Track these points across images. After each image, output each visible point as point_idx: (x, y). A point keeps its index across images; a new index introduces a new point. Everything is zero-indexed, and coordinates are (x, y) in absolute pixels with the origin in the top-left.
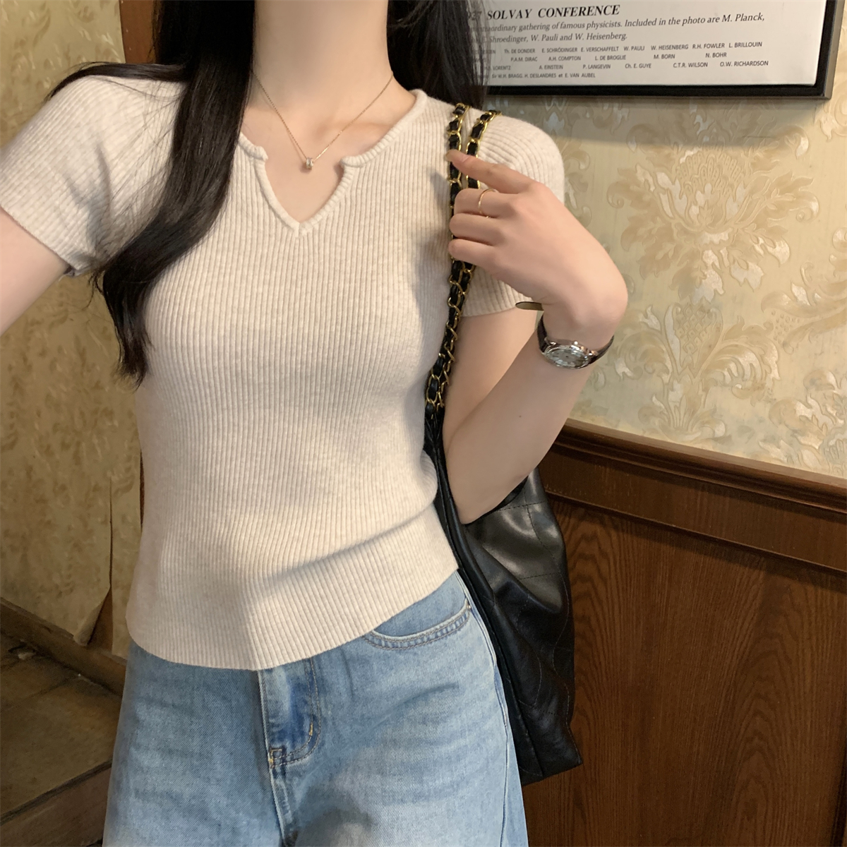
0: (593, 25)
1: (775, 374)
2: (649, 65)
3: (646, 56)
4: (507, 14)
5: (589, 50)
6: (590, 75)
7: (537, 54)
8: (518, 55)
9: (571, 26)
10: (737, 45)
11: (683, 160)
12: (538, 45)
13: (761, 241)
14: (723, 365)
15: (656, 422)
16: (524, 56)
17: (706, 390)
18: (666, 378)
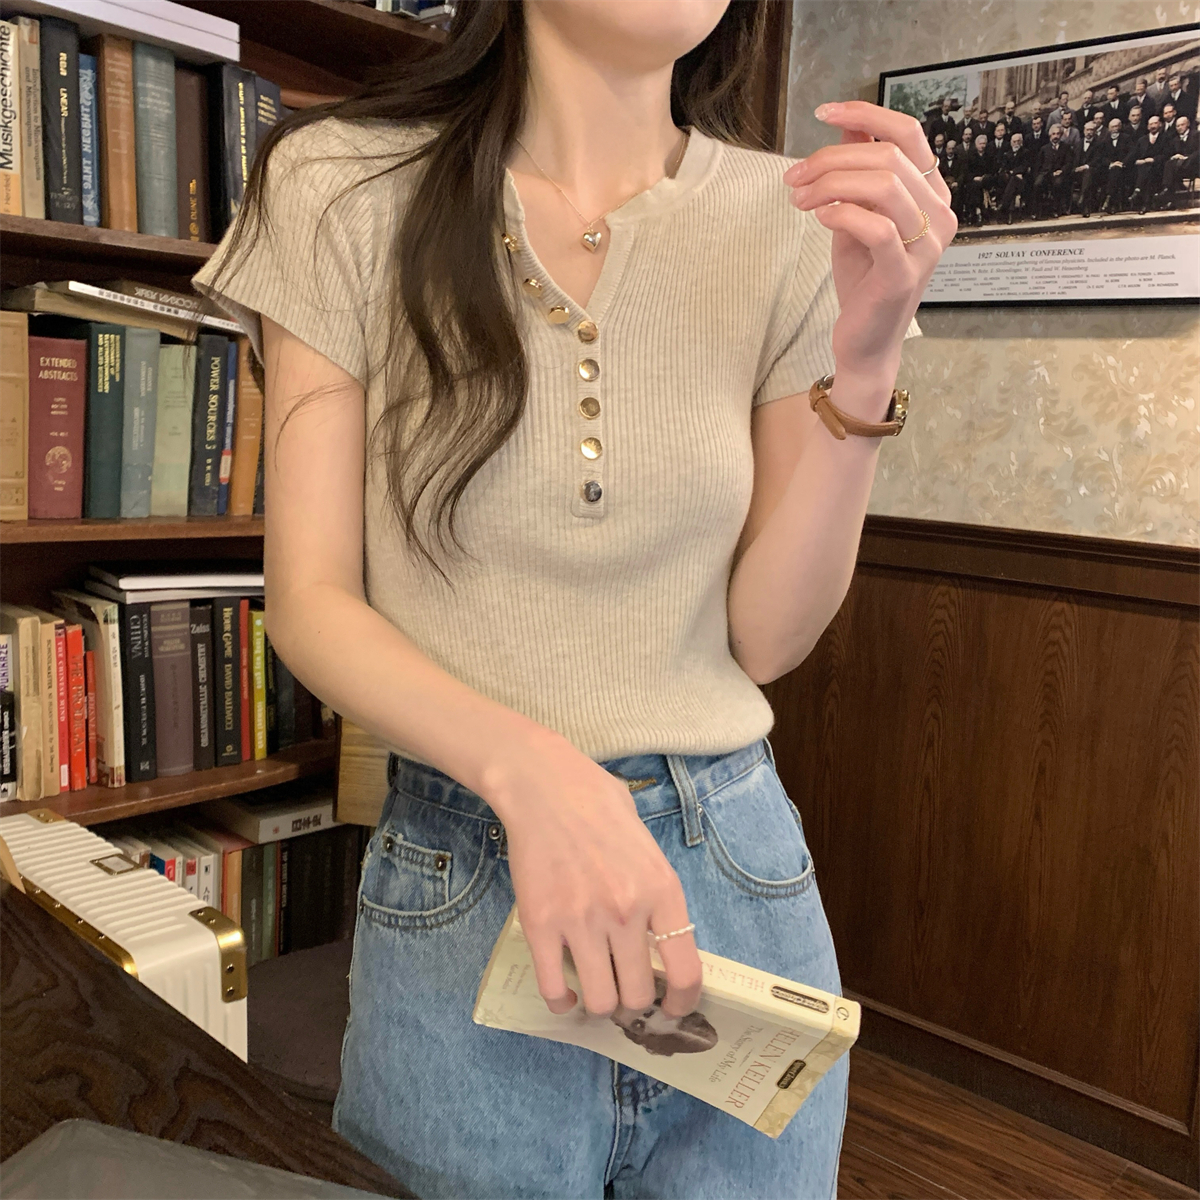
0: (1066, 261)
1: (1186, 485)
2: (1102, 287)
3: (1100, 281)
4: (1010, 254)
5: (1064, 277)
6: (1063, 293)
7: (1029, 280)
8: (1015, 281)
9: (1052, 262)
10: (1159, 273)
11: (1124, 347)
12: (1029, 274)
13: (1176, 398)
14: (1152, 482)
15: (1106, 525)
16: (1019, 281)
17: (1140, 500)
18: (1113, 494)
